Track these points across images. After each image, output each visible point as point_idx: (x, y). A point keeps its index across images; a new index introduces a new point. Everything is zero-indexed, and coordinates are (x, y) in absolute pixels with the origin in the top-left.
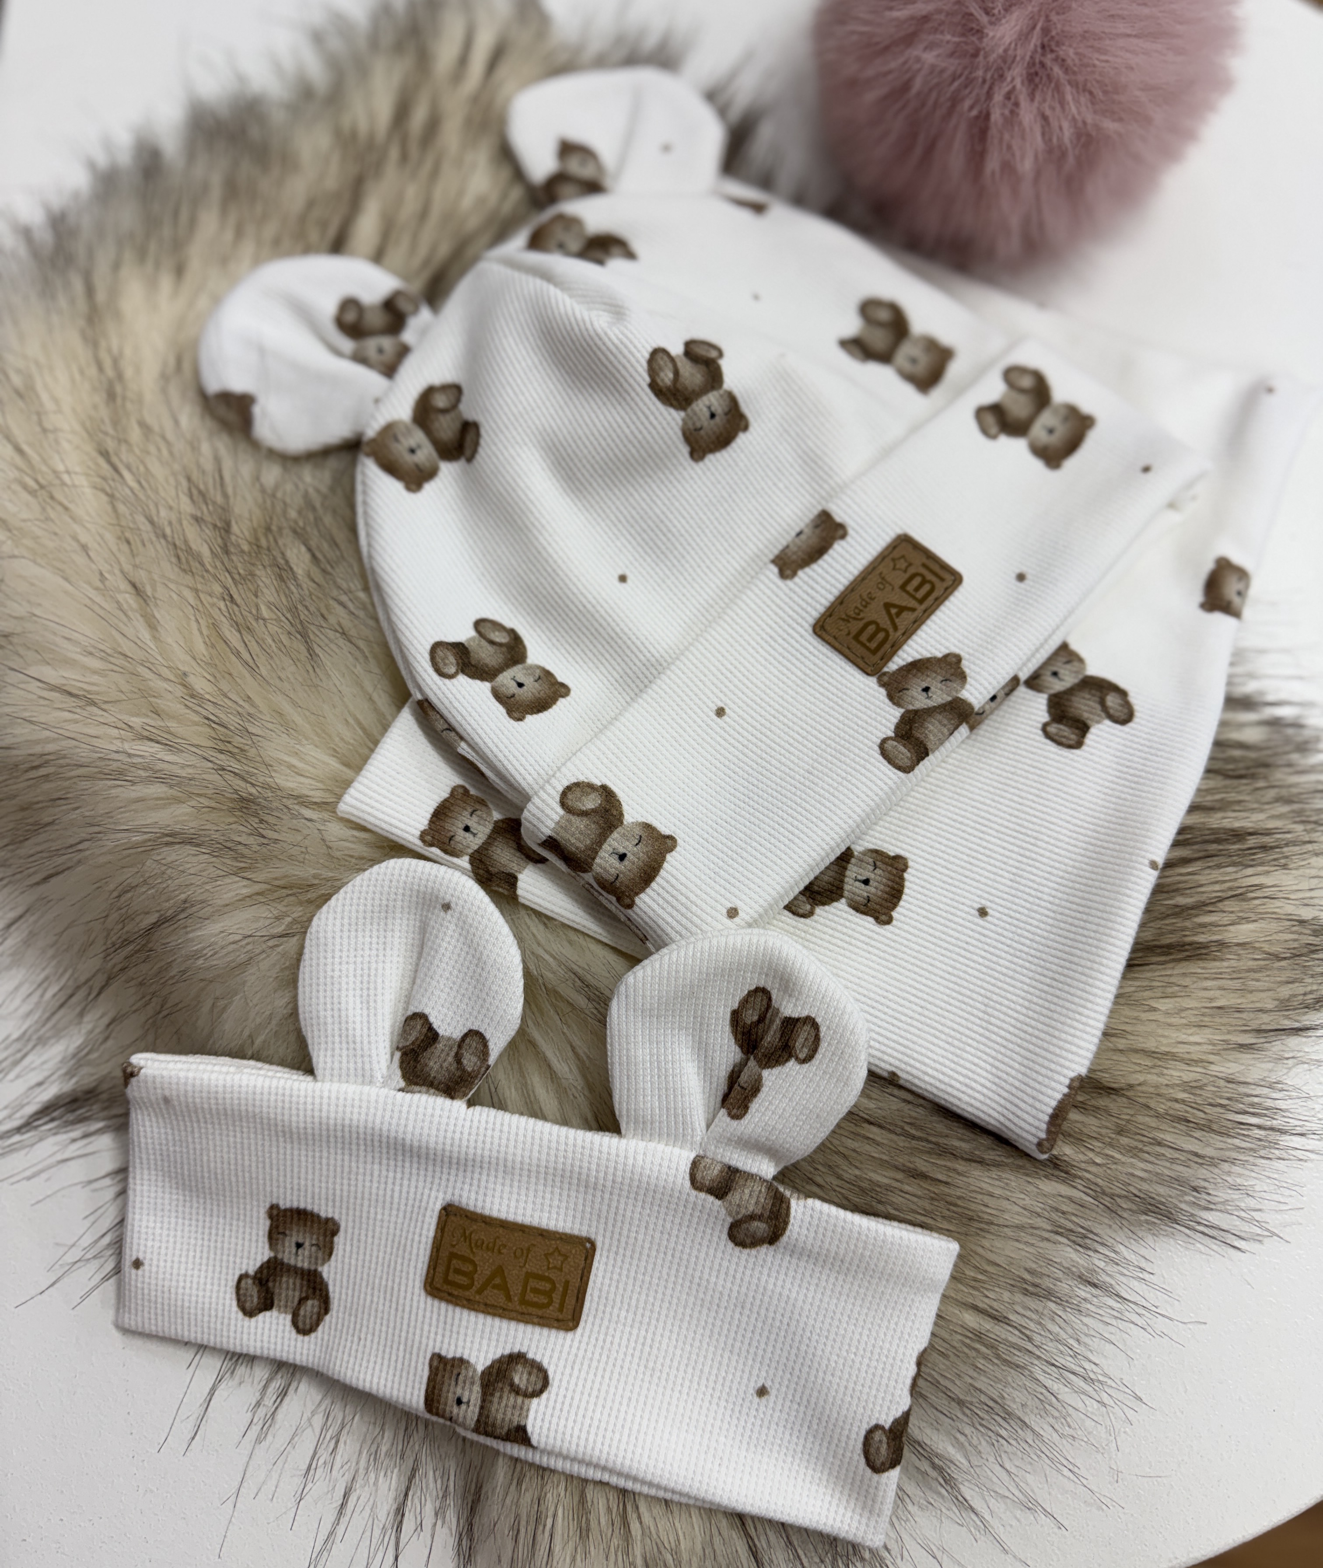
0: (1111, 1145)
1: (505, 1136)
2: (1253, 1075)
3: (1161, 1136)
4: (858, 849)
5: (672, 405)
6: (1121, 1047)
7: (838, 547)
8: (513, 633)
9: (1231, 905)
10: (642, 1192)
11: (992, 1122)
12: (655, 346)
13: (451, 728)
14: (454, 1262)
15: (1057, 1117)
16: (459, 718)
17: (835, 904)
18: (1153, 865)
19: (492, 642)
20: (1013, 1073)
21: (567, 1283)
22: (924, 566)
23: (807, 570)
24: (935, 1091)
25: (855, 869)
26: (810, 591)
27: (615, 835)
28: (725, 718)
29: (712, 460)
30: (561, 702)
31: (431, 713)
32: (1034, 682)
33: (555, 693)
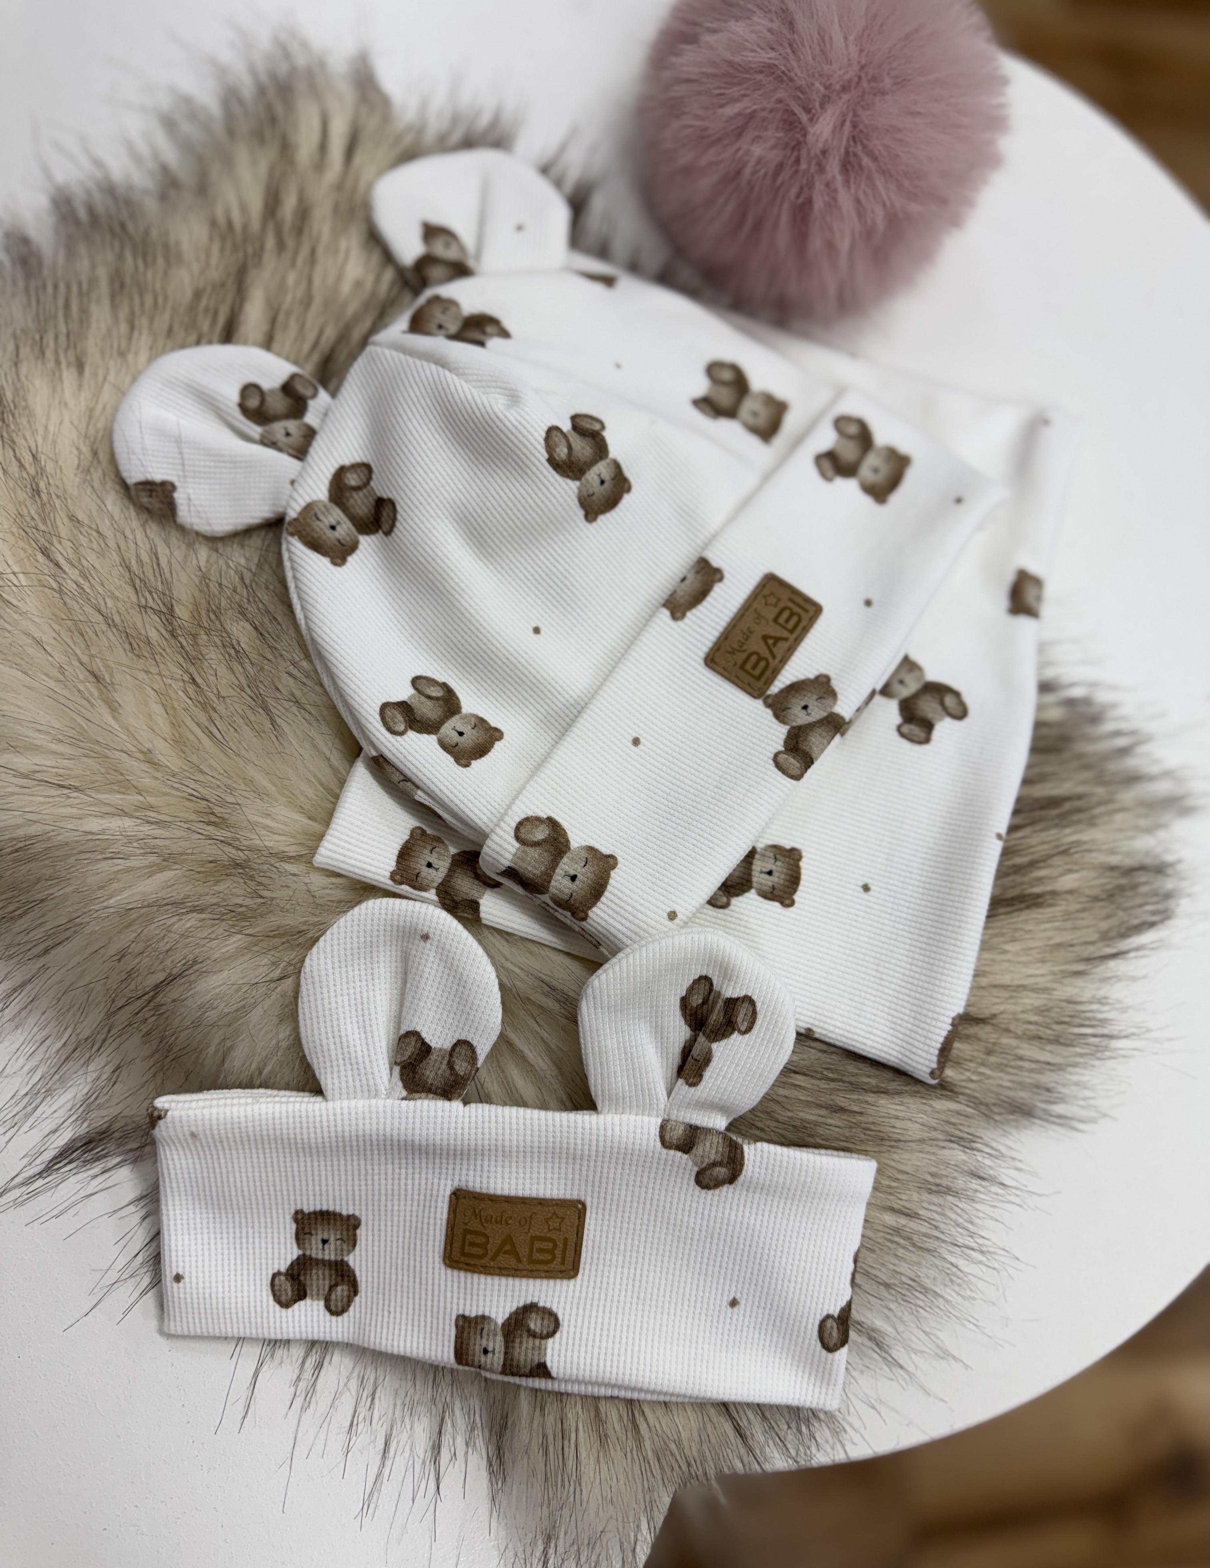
0: (983, 1064)
1: (500, 1126)
2: (1087, 995)
3: (1020, 1052)
4: (760, 846)
5: (568, 477)
6: (983, 984)
7: (718, 590)
8: (444, 686)
9: (1058, 861)
10: (622, 1156)
11: (893, 1059)
12: (549, 425)
13: (407, 779)
14: (468, 1237)
15: (945, 1051)
16: (414, 770)
17: (747, 895)
18: (999, 836)
19: (429, 697)
20: (906, 1018)
21: (566, 1240)
22: (790, 600)
23: (694, 611)
24: (844, 1040)
25: (759, 863)
26: (699, 630)
27: (565, 860)
28: (640, 746)
29: (602, 519)
30: (498, 745)
31: (387, 767)
32: (886, 691)
33: (491, 737)
